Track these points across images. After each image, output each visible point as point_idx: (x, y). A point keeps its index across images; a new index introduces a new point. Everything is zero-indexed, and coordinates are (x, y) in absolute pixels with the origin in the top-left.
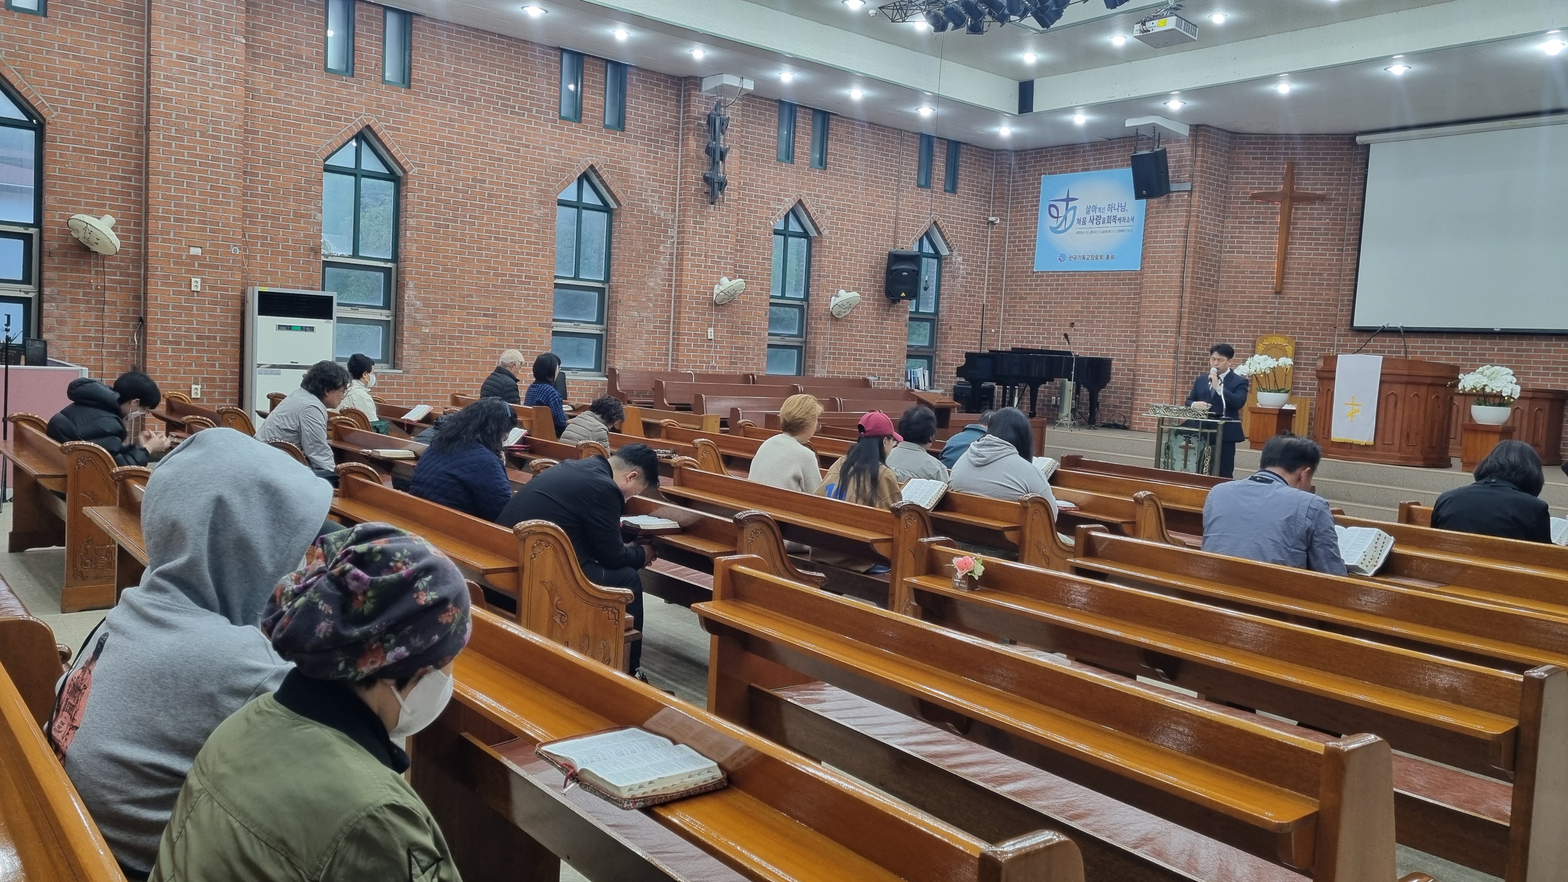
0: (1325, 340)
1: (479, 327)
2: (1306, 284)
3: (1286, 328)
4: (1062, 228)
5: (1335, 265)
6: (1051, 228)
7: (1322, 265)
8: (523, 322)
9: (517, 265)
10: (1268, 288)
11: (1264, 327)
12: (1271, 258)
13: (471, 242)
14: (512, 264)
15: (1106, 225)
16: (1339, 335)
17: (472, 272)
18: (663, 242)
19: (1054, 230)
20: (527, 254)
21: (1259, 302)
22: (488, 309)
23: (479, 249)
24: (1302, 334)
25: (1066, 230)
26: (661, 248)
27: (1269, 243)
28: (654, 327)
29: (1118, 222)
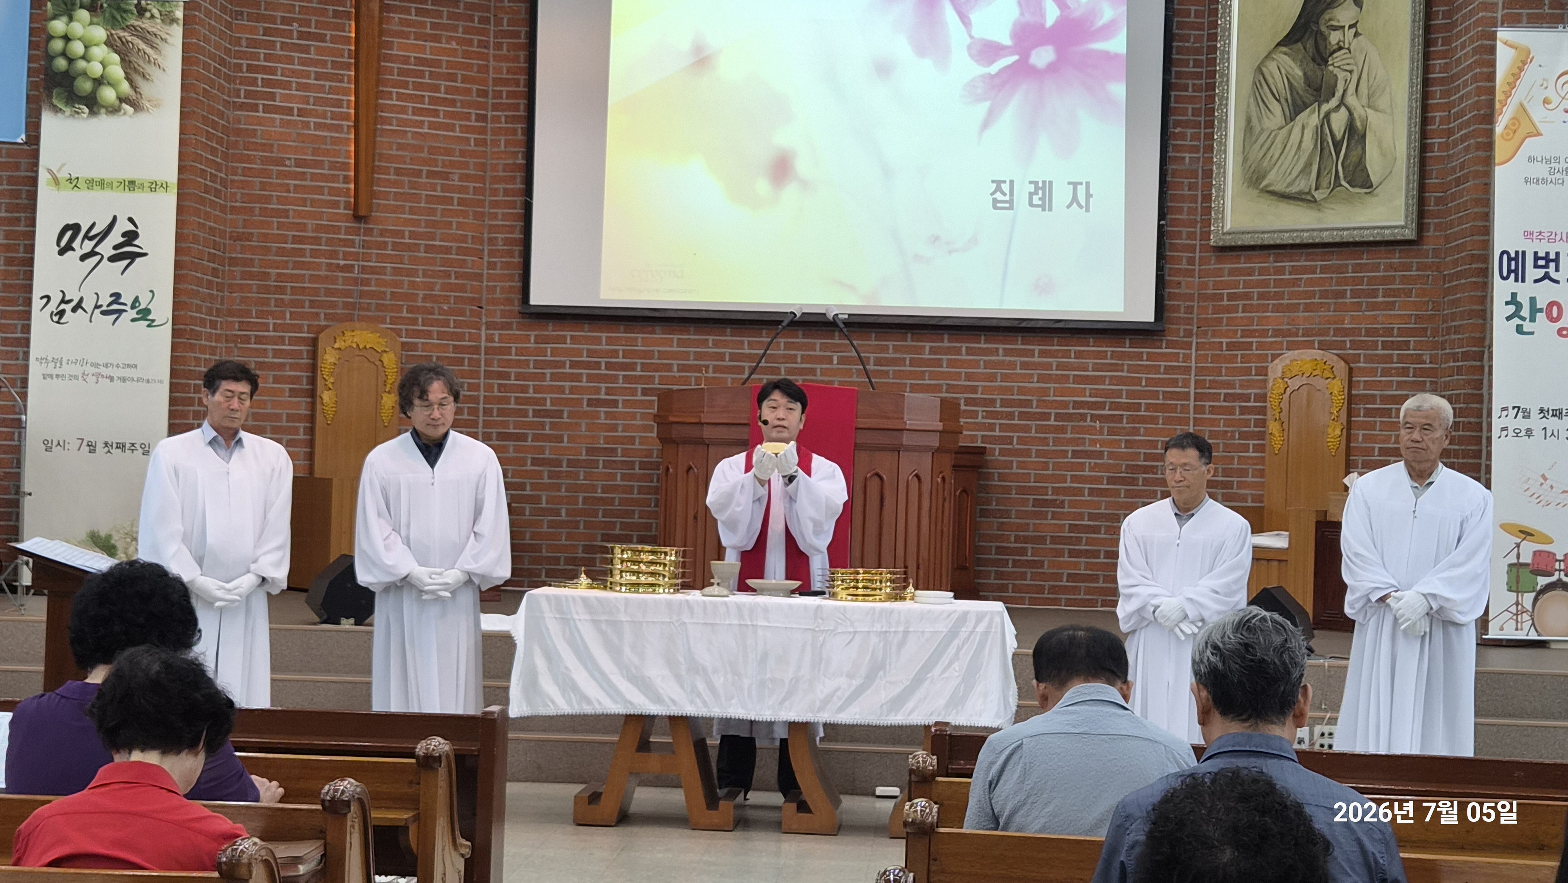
0: (460, 337)
2: (416, 198)
3: (379, 308)
5: (473, 154)
7: (448, 152)
10: (335, 205)
11: (333, 305)
12: (338, 128)
16: (490, 326)
21: (316, 241)
24: (414, 321)
27: (332, 90)
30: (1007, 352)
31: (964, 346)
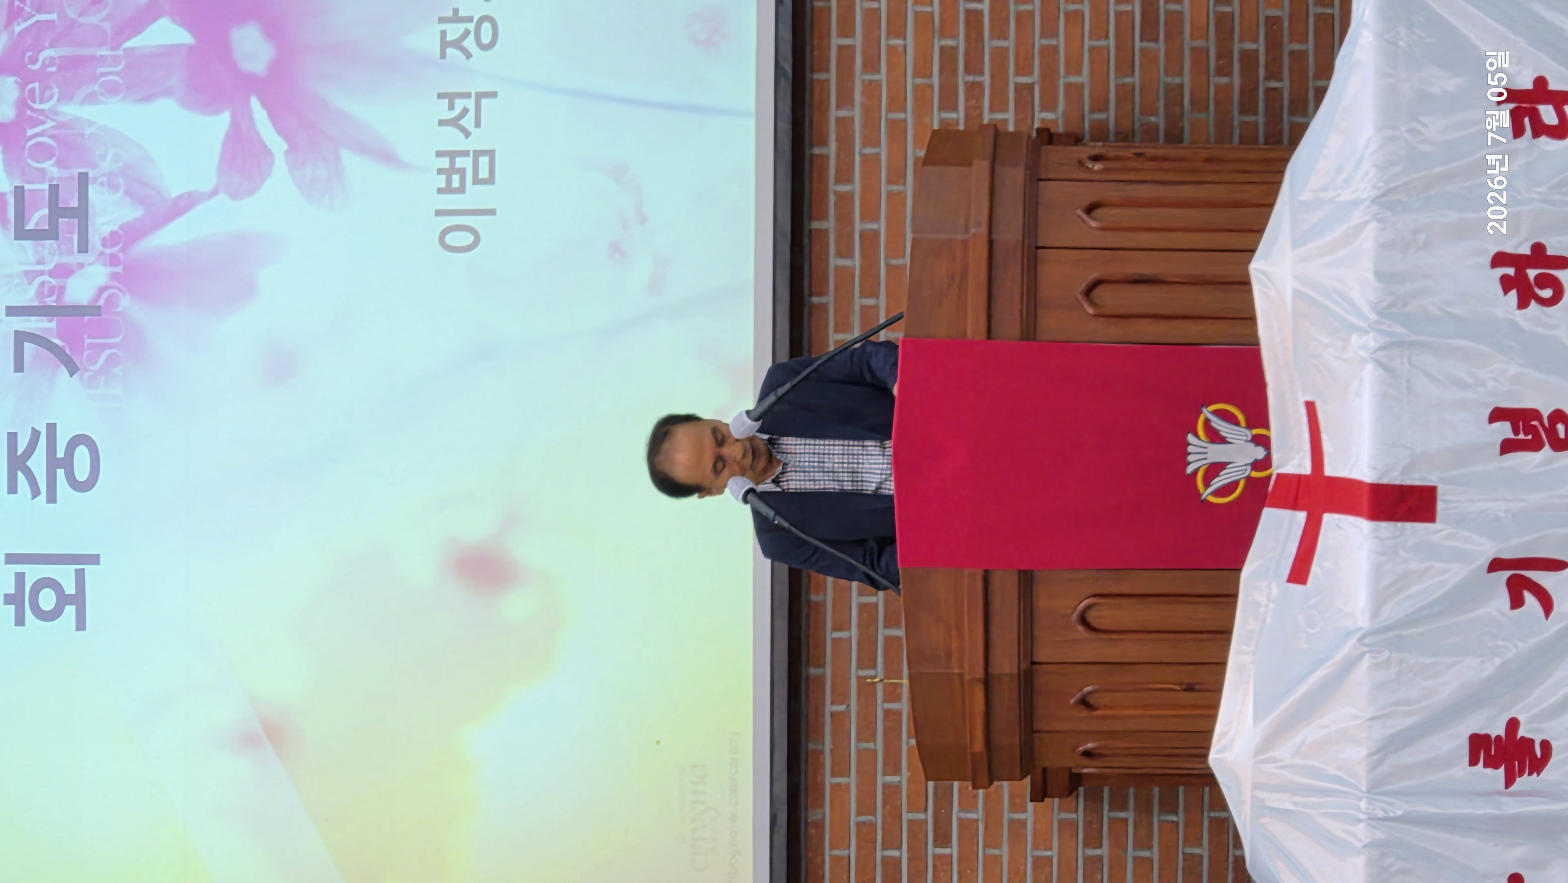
30: (845, 100)
31: (835, 188)
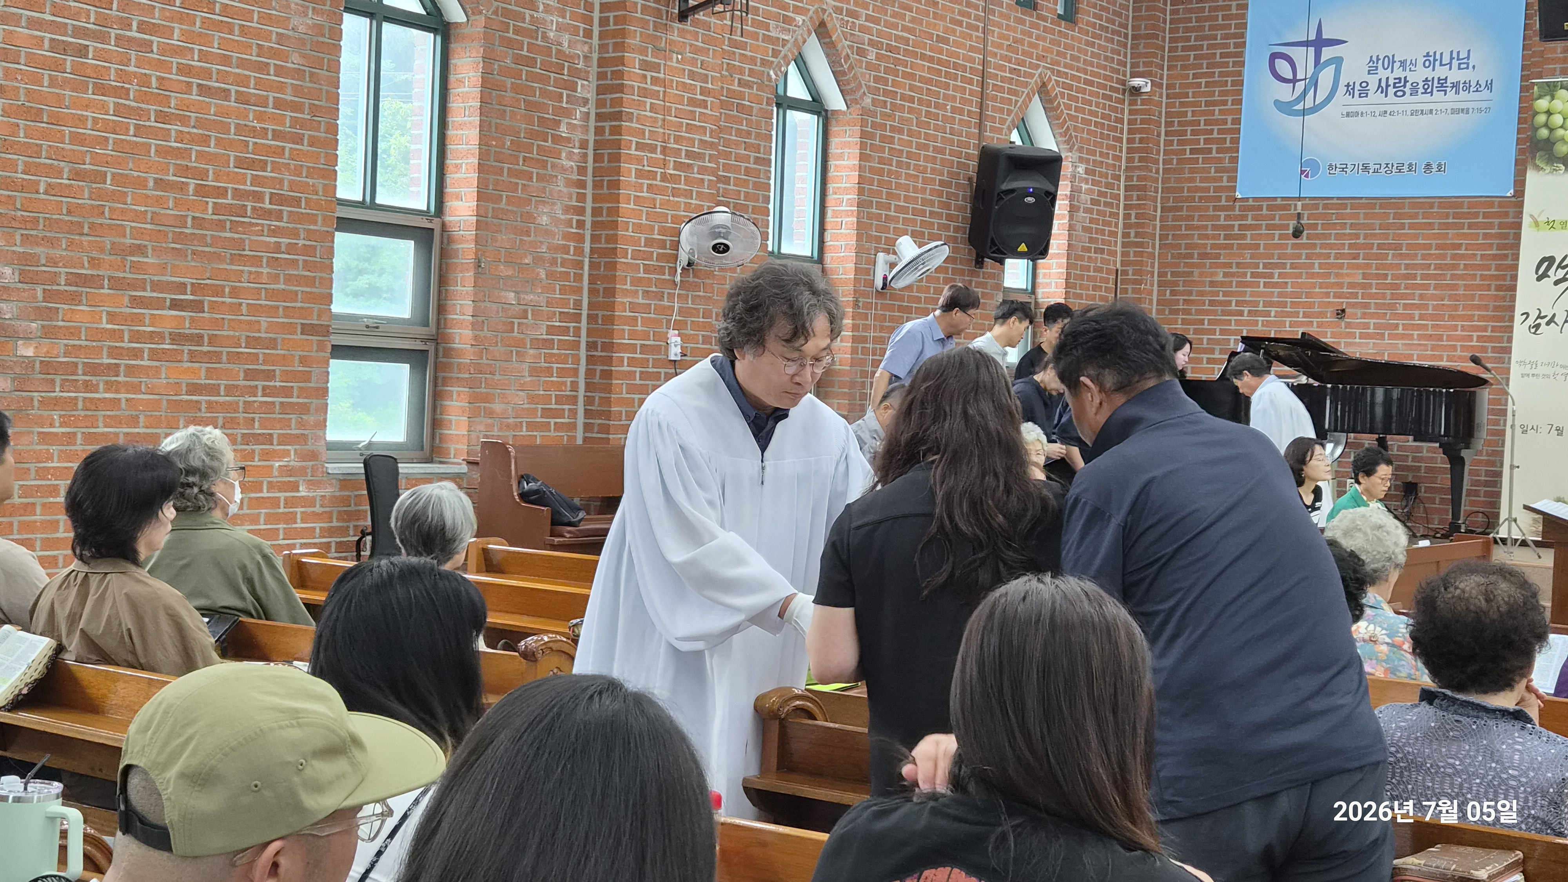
1: (161, 336)
4: (1309, 102)
6: (1277, 102)
8: (264, 321)
9: (251, 164)
13: (144, 97)
14: (241, 163)
15: (1421, 97)
17: (141, 183)
18: (568, 113)
19: (1284, 107)
20: (277, 135)
22: (181, 288)
23: (162, 117)
25: (1315, 109)
26: (563, 128)
28: (550, 330)
29: (1451, 94)
